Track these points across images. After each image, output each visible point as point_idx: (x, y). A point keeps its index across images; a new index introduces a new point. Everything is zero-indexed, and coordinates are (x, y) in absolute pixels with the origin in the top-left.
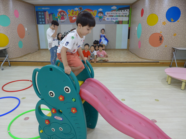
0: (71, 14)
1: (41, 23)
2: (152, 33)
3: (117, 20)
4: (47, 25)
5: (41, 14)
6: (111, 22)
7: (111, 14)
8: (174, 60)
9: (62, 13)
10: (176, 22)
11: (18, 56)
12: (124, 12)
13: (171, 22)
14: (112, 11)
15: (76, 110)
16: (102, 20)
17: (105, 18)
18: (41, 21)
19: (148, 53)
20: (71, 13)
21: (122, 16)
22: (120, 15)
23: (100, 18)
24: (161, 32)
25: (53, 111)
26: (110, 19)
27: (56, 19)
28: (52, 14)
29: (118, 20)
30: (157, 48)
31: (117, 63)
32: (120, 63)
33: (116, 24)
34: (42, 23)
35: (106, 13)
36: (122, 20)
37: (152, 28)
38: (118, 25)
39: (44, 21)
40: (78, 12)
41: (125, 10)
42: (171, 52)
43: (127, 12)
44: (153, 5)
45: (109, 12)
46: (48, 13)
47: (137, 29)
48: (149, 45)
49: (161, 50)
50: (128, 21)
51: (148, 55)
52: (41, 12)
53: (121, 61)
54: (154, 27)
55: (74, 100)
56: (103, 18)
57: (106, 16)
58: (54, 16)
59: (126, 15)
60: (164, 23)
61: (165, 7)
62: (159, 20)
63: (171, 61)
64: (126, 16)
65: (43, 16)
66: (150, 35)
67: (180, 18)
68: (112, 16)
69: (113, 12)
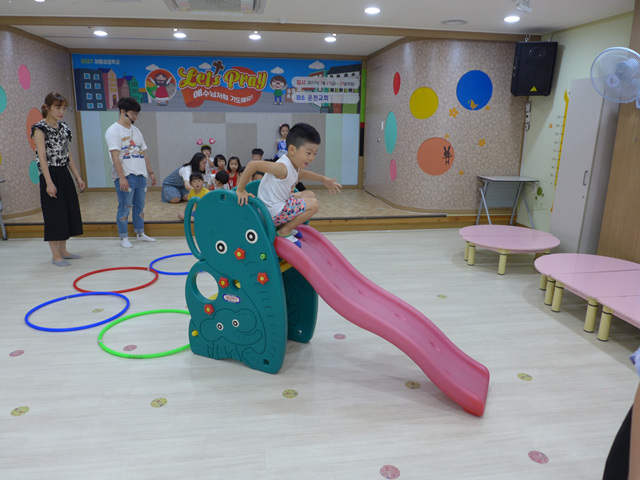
0: (188, 82)
1: (90, 105)
2: (424, 138)
3: (326, 101)
4: (113, 113)
5: (92, 77)
6: (310, 107)
7: (309, 83)
8: (483, 210)
9: (161, 77)
10: (482, 110)
11: (28, 210)
12: (346, 80)
13: (471, 109)
14: (312, 76)
15: (267, 277)
16: (283, 100)
17: (291, 94)
18: (90, 101)
19: (418, 192)
20: (190, 76)
21: (341, 90)
22: (334, 87)
23: (278, 95)
24: (447, 136)
25: (223, 283)
26: (307, 97)
27: (141, 96)
28: (129, 78)
29: (329, 102)
30: (440, 179)
31: (334, 222)
32: (343, 222)
33: (325, 112)
34: (95, 106)
35: (294, 82)
36: (339, 102)
37: (425, 125)
38: (329, 116)
39: (100, 101)
40: (209, 75)
41: (350, 74)
42: (475, 189)
43: (353, 79)
44: (424, 65)
45: (302, 79)
46: (115, 77)
47: (385, 127)
48: (420, 170)
49: (450, 184)
50: (359, 103)
51: (416, 197)
52: (92, 72)
53: (345, 216)
54: (428, 121)
55: (263, 256)
56: (287, 93)
57: (293, 90)
58: (136, 84)
59: (351, 87)
60: (453, 112)
61: (452, 70)
62: (441, 104)
63: (477, 212)
64: (350, 90)
65: (98, 86)
66: (419, 145)
67: (492, 99)
68: (312, 90)
69: (315, 78)
